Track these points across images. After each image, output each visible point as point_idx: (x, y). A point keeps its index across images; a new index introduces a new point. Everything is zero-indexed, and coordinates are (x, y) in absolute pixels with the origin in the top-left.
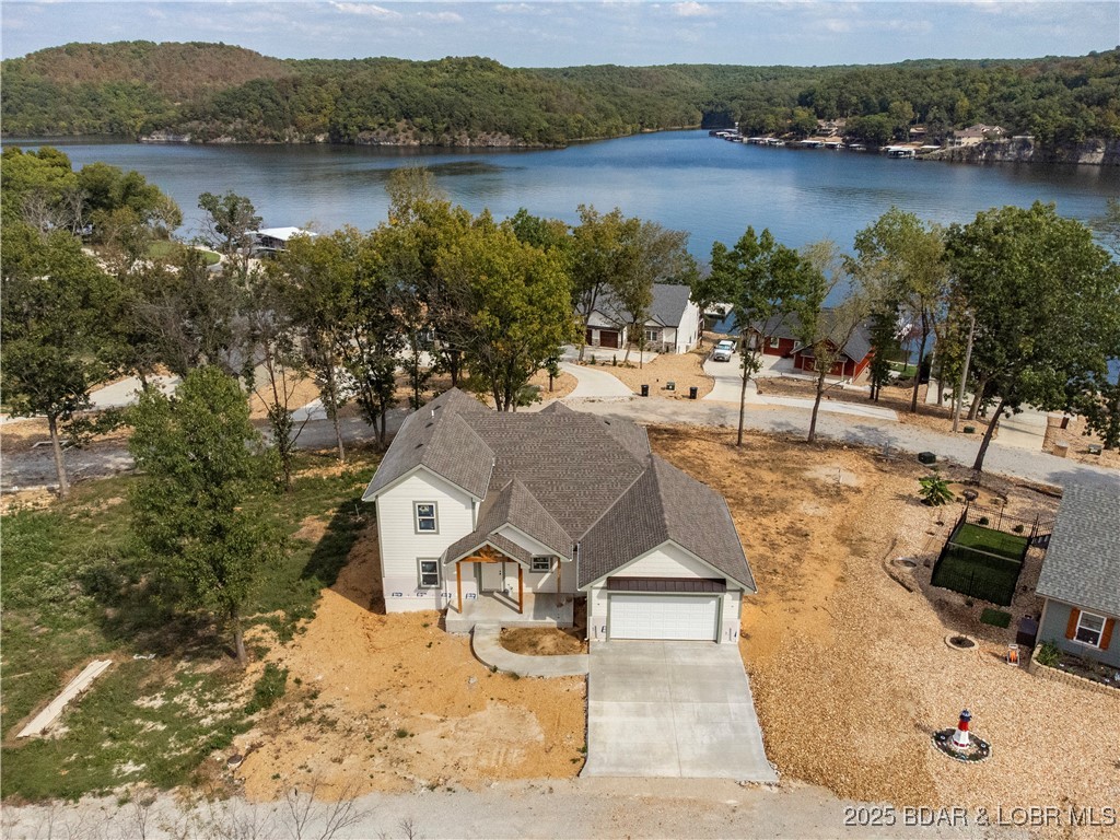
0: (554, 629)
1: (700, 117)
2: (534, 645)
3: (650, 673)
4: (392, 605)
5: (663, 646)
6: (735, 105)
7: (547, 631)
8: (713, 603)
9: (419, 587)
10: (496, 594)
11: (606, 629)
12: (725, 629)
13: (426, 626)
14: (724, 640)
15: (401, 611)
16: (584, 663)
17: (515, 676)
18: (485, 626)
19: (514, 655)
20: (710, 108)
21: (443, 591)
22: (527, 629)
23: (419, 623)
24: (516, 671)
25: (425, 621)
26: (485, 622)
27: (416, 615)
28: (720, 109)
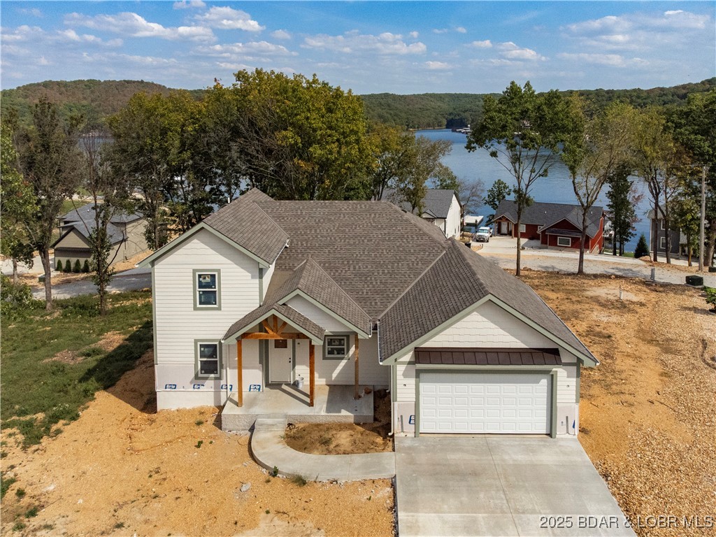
0: (350, 425)
1: (445, 122)
2: (326, 442)
3: (475, 474)
4: (166, 401)
5: (486, 441)
6: (467, 115)
7: (342, 427)
8: (544, 382)
9: (196, 377)
10: (284, 387)
11: (415, 420)
12: (560, 418)
13: (199, 423)
14: (560, 432)
15: (174, 408)
16: (389, 462)
17: (300, 481)
18: (269, 421)
19: (301, 455)
20: (451, 117)
21: (223, 382)
22: (318, 425)
23: (192, 420)
24: (302, 473)
25: (200, 418)
26: (269, 416)
27: (191, 412)
28: (457, 118)
